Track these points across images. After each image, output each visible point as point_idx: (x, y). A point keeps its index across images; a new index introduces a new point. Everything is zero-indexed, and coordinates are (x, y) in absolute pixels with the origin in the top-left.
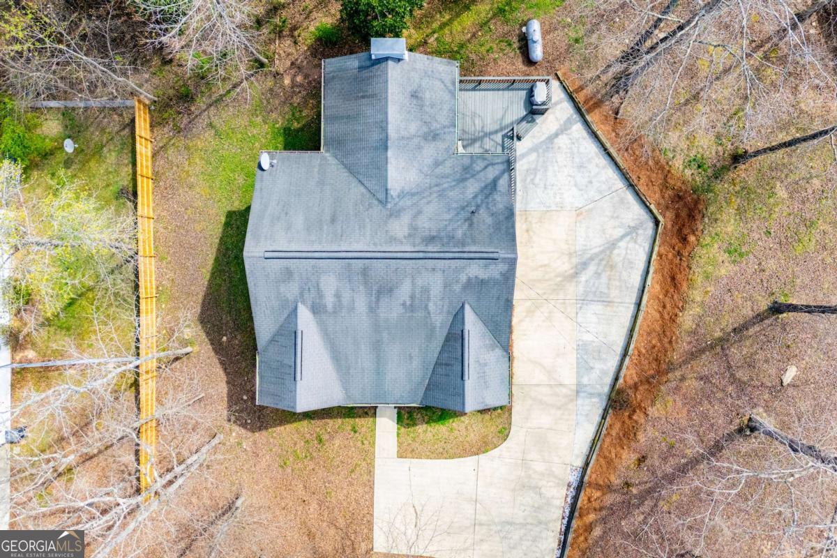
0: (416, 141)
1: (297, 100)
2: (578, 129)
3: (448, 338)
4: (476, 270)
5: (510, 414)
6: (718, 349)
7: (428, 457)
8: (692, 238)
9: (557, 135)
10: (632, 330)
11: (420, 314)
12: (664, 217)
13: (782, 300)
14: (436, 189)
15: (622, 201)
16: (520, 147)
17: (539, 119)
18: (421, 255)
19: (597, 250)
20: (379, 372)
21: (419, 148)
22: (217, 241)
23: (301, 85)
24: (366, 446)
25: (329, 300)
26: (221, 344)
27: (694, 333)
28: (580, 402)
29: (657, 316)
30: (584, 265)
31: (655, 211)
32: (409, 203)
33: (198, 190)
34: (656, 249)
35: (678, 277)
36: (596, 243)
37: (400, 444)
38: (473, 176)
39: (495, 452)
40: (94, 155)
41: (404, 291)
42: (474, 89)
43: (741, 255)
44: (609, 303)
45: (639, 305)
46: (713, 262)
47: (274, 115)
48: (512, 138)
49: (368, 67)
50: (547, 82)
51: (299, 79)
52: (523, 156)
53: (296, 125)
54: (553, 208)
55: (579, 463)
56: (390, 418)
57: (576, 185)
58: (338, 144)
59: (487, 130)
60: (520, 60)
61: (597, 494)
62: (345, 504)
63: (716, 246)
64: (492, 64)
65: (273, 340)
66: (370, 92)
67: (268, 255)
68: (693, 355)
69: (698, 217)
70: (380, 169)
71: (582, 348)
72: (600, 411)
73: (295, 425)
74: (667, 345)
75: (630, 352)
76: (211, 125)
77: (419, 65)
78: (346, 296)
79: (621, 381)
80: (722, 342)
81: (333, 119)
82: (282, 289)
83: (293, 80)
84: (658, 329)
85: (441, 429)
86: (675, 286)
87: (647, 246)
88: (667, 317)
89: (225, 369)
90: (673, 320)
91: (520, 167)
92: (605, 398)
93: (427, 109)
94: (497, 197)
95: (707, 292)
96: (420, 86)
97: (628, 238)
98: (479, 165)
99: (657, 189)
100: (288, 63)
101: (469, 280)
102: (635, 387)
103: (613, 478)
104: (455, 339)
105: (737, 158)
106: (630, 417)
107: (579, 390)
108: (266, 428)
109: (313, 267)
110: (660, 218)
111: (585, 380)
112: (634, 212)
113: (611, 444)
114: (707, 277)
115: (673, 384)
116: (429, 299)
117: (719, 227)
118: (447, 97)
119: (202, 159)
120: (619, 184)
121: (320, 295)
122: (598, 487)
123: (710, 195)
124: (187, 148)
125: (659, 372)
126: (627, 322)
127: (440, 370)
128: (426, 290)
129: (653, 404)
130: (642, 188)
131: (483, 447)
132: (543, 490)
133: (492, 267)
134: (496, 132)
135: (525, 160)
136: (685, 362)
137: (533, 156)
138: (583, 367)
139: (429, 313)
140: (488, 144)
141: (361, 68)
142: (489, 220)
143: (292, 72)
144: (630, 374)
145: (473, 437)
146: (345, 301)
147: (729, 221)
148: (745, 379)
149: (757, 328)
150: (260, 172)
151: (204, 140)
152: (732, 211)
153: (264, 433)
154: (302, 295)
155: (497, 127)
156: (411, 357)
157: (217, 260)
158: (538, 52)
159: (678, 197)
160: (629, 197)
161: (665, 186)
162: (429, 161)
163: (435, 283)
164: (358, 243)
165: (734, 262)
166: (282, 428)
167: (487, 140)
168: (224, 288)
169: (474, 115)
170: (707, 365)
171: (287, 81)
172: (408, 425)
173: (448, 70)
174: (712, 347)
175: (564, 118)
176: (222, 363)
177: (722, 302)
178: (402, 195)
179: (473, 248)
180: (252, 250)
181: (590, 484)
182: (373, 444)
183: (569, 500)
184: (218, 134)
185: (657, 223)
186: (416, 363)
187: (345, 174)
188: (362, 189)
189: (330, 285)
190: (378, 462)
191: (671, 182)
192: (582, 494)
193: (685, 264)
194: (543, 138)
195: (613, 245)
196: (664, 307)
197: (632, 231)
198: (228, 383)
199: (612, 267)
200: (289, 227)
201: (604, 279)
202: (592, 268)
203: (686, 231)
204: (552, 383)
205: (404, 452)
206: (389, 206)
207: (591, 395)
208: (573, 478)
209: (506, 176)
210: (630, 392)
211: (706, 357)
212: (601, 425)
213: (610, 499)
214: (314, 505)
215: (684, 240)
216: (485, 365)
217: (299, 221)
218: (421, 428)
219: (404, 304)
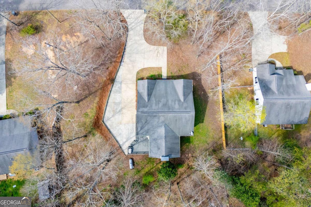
0: (159, 138)
1: (187, 150)
2: (121, 143)
3: (151, 95)
4: (145, 110)
5: (137, 77)
6: (91, 93)
7: (155, 67)
8: (96, 118)
9: (126, 142)
10: (109, 96)
11: (157, 100)
12: (101, 123)
13: (77, 104)
14: (154, 128)
15: (111, 126)
16: (134, 138)
17: (130, 145)
18: (157, 113)
19: (117, 115)
20: (166, 87)
21: (158, 137)
22: (205, 116)
23: (186, 154)
24: (169, 70)
25: (177, 103)
26: (204, 92)
27: (96, 96)
28: (121, 80)
29: (103, 100)
30: (120, 111)
31: (103, 124)
32: (160, 124)
33: (211, 128)
34: (103, 115)
35: (99, 109)
36: (117, 116)
37: (161, 70)
38: (146, 131)
39: (140, 69)
40: (237, 136)
41: (160, 105)
42: (145, 152)
43: (85, 114)
44: (114, 103)
45: (107, 102)
46: (91, 112)
47: (193, 146)
48: (137, 141)
49: (169, 155)
50: (128, 154)
51: (187, 155)
52: (134, 136)
53: (187, 144)
54: (127, 125)
55: (121, 67)
56: (163, 76)
57: (121, 130)
58: (176, 138)
59: (142, 142)
60: (134, 160)
61: (117, 60)
62: (173, 57)
63: (91, 116)
64: (141, 158)
65: (189, 94)
66: (169, 149)
67: (190, 112)
68: (96, 91)
69: (94, 123)
70: (166, 132)
71: (120, 92)
72: (116, 78)
73: (185, 74)
74: (102, 93)
75: (110, 92)
76: (208, 144)
77: (158, 155)
78: (173, 103)
79: (112, 85)
80: (90, 94)
81: (177, 143)
82: (187, 105)
83: (188, 155)
84: (103, 97)
85: (152, 74)
86: (99, 107)
87: (105, 116)
88: (101, 100)
89: (202, 86)
90: (100, 99)
91: (134, 134)
92: (115, 81)
93: (156, 146)
94: (141, 126)
95: (93, 105)
96: (158, 151)
97: (110, 117)
98: (144, 133)
99: (103, 129)
100: (190, 159)
101: (147, 107)
102: (109, 84)
103: (114, 64)
104: (149, 95)
105: (86, 136)
106: (110, 77)
107: (121, 83)
108: (192, 73)
109: (180, 110)
110: (102, 122)
111: (120, 85)
112: (108, 124)
113: (114, 71)
114: (93, 109)
115: (101, 85)
116: (155, 103)
117: (90, 120)
118: (152, 149)
119: (210, 136)
120: (111, 130)
121: (179, 104)
122: (117, 62)
123: (92, 128)
124: (214, 138)
125: (104, 87)
126: (110, 98)
127: (153, 88)
128: (156, 105)
129: (105, 80)
130: (106, 129)
131: (142, 70)
132: (129, 61)
133: (142, 110)
134: (140, 142)
135: (133, 135)
136: (98, 90)
137: (131, 136)
138: (120, 88)
139: (155, 100)
140: (142, 139)
141: (171, 155)
142: (142, 121)
143: (189, 157)
144: (110, 87)
145: (145, 72)
146: (173, 102)
147: (88, 122)
148: (85, 87)
149: (82, 98)
150: (193, 131)
151: (210, 140)
152: (87, 124)
153: (192, 72)
154: (183, 104)
155: (140, 143)
156: (159, 90)
157: (205, 111)
158: (130, 161)
159: (98, 127)
160: (109, 127)
161: (101, 130)
162: (156, 134)
163: (154, 107)
164: (171, 115)
165: (87, 112)
166: (188, 73)
167: (142, 140)
168: (203, 105)
169: (145, 146)
170: (93, 90)
171: (190, 155)
172: (159, 74)
173: (151, 155)
174: (92, 93)
175: (124, 146)
176: (203, 87)
177: (89, 103)
178: (161, 126)
179: (146, 114)
180: (193, 113)
181: (119, 62)
182: (167, 70)
183: (123, 59)
184: (206, 142)
185: (103, 121)
186: (158, 89)
187: (174, 131)
188: (170, 127)
189: (177, 106)
190: (166, 66)
191: (100, 131)
192: (121, 60)
193: (97, 112)
194: (129, 141)
195: (113, 116)
196: (102, 102)
197: (109, 119)
198: (201, 83)
199: (113, 111)
200: (186, 118)
201: (115, 108)
202: (118, 110)
203: (97, 119)
204: (127, 84)
205: (160, 68)
206: (164, 124)
207: (118, 82)
208: (122, 63)
209: (138, 131)
210: (110, 83)
211: (93, 91)
212: (116, 75)
213: (114, 60)
214: (180, 56)
215: (97, 117)
216: (143, 89)
217: (184, 120)
218: (157, 74)
219: (161, 102)
